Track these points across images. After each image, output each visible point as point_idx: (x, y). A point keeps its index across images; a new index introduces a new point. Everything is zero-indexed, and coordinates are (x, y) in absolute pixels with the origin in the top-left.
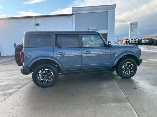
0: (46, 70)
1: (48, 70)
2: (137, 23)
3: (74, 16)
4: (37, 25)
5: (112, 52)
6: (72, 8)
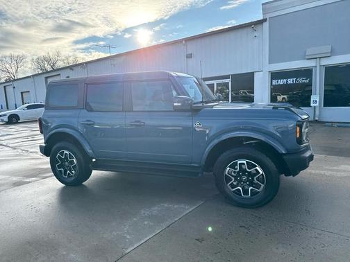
0: (65, 153)
3: (266, 25)
4: (189, 56)
5: (197, 125)
6: (263, 4)
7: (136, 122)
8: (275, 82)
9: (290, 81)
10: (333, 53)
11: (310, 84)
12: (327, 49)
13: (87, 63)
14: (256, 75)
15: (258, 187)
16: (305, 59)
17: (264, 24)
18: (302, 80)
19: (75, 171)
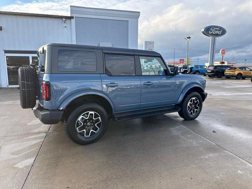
0: (90, 114)
1: (93, 113)
2: (153, 42)
6: (71, 6)
17: (72, 20)
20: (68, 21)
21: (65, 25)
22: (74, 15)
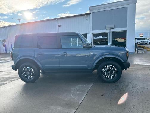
4: (60, 26)
5: (91, 53)
6: (89, 7)
7: (64, 53)
8: (94, 38)
9: (100, 37)
10: (115, 27)
11: (107, 39)
12: (113, 26)
13: (6, 27)
14: (87, 35)
15: (115, 75)
16: (105, 29)
17: (90, 15)
18: (104, 37)
19: (33, 76)
20: (88, 16)
21: (87, 18)
22: (91, 12)
